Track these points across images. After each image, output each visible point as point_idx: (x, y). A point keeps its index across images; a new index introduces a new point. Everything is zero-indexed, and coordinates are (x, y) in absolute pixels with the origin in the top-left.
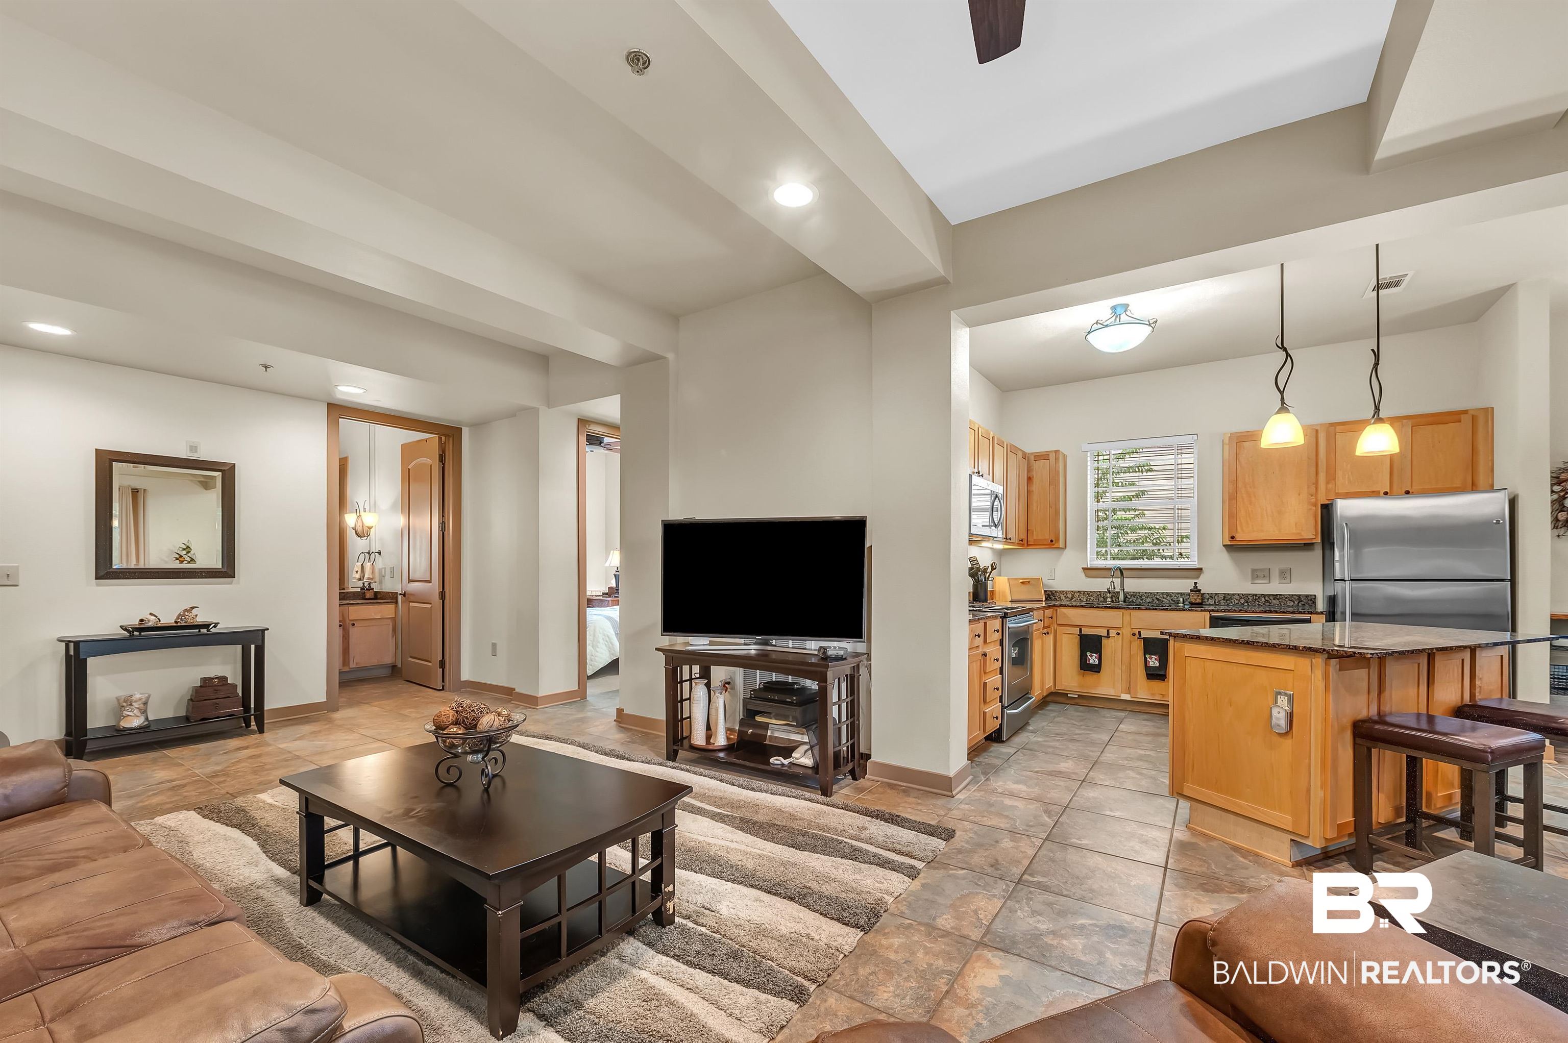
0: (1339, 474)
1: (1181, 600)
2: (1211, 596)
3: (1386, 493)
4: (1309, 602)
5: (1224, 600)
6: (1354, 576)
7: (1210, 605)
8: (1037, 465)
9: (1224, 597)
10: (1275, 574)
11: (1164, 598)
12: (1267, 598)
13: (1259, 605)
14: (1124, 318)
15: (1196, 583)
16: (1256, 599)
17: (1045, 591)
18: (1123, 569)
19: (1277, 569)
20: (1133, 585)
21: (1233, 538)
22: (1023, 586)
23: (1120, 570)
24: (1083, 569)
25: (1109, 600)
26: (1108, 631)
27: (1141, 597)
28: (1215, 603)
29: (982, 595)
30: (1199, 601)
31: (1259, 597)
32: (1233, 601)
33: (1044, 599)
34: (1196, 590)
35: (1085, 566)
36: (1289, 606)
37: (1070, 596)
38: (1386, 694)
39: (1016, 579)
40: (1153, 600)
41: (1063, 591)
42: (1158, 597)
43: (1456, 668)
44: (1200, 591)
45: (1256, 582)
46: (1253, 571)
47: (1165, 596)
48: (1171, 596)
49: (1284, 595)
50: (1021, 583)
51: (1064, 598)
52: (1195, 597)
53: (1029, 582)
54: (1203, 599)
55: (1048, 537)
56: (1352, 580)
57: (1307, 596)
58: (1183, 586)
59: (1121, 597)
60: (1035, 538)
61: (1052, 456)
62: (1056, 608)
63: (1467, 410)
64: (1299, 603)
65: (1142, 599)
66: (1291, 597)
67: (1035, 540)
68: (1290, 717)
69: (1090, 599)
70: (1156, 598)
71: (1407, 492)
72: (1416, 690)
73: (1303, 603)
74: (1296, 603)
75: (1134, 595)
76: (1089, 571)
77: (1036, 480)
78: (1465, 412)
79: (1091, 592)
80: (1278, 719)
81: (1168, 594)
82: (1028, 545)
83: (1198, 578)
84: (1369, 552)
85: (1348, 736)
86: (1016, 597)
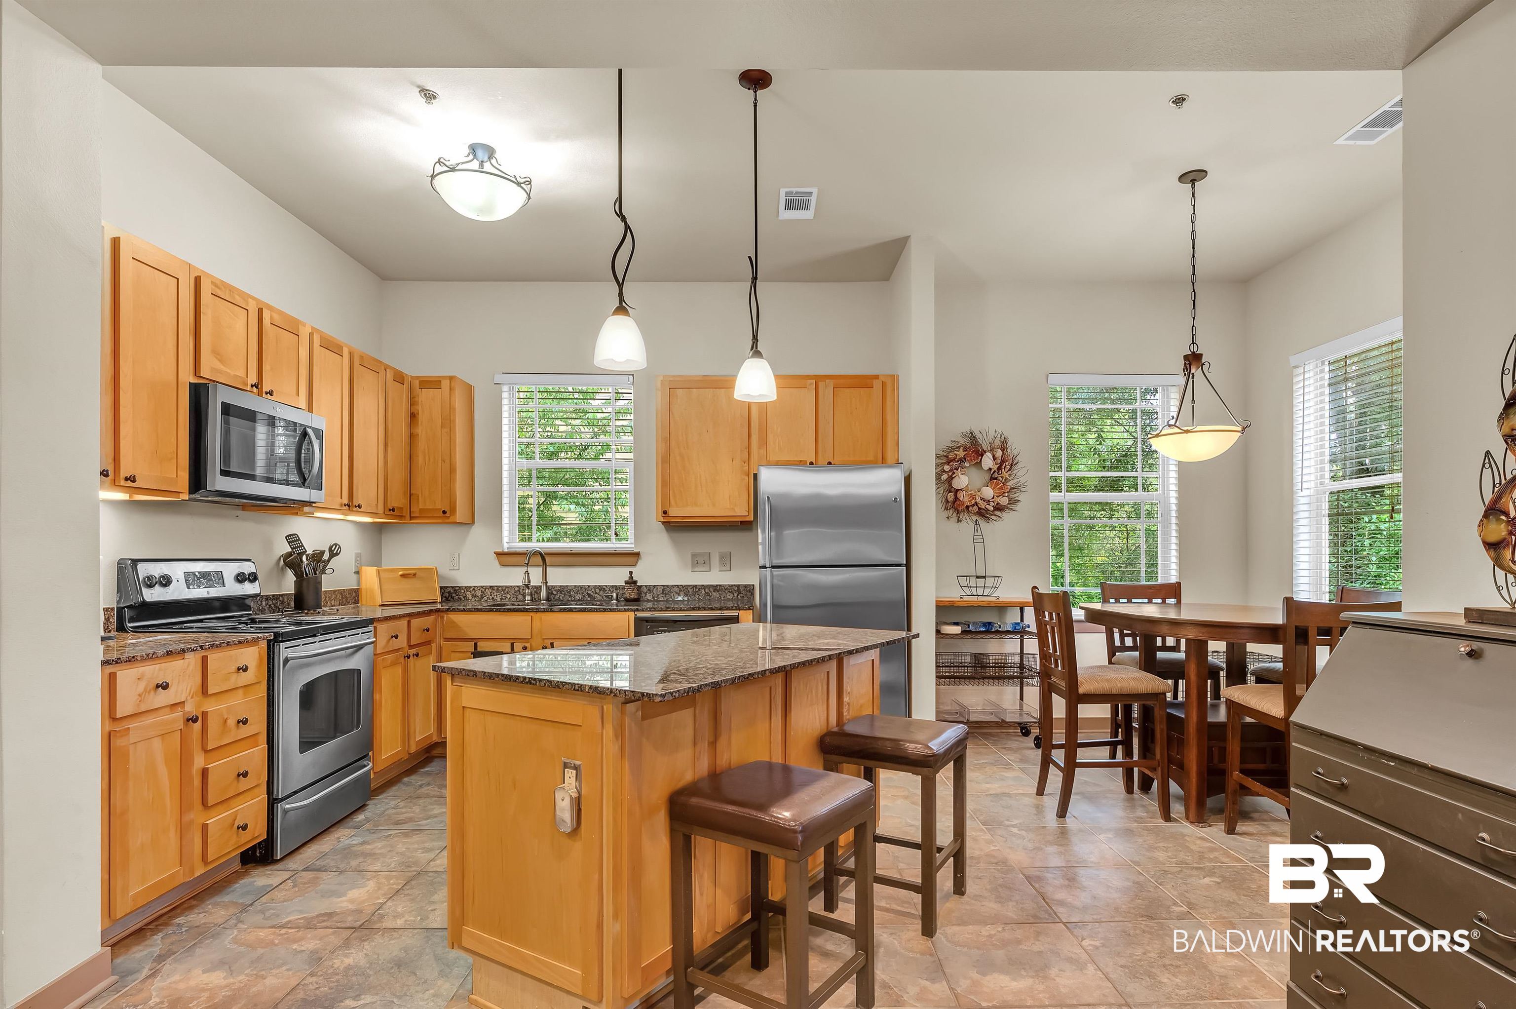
0: (770, 437)
1: (614, 595)
2: (650, 588)
3: (811, 463)
4: (748, 594)
5: (663, 593)
6: (776, 562)
7: (648, 601)
8: (425, 396)
9: (663, 590)
10: (715, 560)
11: (596, 593)
12: (707, 590)
13: (699, 598)
14: (487, 167)
15: (631, 573)
16: (696, 592)
17: (441, 588)
18: (547, 554)
19: (718, 553)
20: (559, 577)
21: (665, 512)
22: (405, 580)
23: (541, 554)
24: (498, 554)
25: (528, 598)
26: (512, 645)
27: (569, 592)
28: (653, 598)
29: (310, 599)
30: (634, 596)
31: (699, 590)
32: (672, 594)
33: (439, 600)
34: (631, 582)
35: (500, 550)
36: (729, 600)
37: (479, 593)
38: (722, 743)
39: (392, 570)
40: (584, 596)
41: (470, 587)
42: (589, 592)
43: (820, 685)
44: (635, 582)
45: (696, 569)
46: (694, 556)
47: (598, 590)
48: (604, 590)
49: (723, 586)
50: (402, 575)
51: (470, 597)
52: (630, 591)
53: (415, 575)
54: (639, 594)
55: (440, 505)
56: (773, 567)
57: (746, 586)
58: (615, 576)
59: (543, 594)
60: (421, 507)
61: (445, 384)
62: (442, 614)
63: (878, 375)
64: (738, 595)
65: (570, 596)
66: (731, 589)
67: (421, 511)
68: (578, 804)
69: (506, 597)
70: (588, 594)
71: (830, 463)
72: (767, 725)
73: (742, 595)
74: (736, 595)
75: (562, 589)
76: (506, 558)
77: (422, 418)
78: (876, 377)
79: (507, 587)
80: (563, 810)
81: (601, 588)
82: (411, 518)
83: (635, 565)
84: (790, 533)
85: (661, 820)
86: (389, 599)
